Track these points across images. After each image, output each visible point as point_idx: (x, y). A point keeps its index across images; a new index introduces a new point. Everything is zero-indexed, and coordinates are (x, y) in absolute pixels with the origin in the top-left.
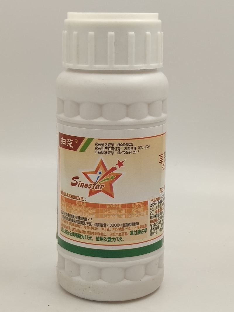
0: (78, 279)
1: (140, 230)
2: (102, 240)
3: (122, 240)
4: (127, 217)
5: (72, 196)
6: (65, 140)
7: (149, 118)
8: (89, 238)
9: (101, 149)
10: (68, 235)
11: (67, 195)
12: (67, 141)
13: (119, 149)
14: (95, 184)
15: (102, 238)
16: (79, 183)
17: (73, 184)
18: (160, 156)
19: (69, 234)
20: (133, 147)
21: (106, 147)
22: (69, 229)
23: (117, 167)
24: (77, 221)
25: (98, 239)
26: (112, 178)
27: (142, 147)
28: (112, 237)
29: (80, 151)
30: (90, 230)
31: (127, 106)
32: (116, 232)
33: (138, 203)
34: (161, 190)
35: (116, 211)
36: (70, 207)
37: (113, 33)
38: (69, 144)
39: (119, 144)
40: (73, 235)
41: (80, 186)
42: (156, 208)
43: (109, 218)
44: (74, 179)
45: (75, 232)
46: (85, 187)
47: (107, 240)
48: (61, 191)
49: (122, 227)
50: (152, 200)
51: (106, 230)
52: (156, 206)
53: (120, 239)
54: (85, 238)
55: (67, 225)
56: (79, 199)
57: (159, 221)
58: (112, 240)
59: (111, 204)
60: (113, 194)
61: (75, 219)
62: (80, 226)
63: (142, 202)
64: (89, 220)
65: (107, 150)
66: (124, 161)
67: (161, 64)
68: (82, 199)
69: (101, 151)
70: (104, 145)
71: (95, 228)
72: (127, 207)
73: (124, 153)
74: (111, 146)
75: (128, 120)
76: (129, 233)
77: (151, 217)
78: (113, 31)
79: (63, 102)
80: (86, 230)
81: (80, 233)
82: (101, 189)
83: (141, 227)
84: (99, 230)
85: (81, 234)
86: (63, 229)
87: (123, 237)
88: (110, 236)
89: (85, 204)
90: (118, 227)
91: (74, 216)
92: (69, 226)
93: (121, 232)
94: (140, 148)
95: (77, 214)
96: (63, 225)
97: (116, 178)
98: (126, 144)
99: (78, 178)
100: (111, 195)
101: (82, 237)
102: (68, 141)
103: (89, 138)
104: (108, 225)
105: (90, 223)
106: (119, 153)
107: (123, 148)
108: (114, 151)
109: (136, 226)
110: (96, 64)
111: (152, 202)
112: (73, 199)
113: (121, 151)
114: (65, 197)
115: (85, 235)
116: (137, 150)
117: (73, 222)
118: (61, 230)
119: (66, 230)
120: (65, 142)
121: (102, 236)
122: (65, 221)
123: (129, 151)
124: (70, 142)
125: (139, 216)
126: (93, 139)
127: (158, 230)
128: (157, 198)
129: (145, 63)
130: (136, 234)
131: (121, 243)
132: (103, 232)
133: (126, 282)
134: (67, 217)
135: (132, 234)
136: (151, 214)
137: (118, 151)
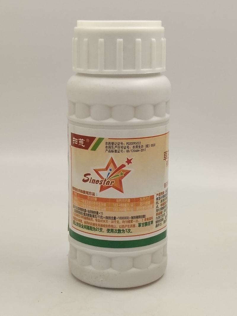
0: (90, 268)
1: (147, 223)
2: (112, 231)
3: (131, 231)
4: (135, 210)
5: (84, 192)
6: (77, 139)
7: (155, 119)
8: (100, 230)
9: (111, 148)
10: (80, 228)
11: (79, 191)
12: (78, 141)
13: (128, 147)
14: (105, 181)
15: (112, 230)
16: (91, 180)
17: (84, 181)
18: (165, 154)
19: (81, 226)
20: (140, 145)
21: (115, 146)
22: (81, 222)
23: (126, 164)
24: (88, 214)
25: (108, 231)
26: (122, 174)
27: (149, 146)
28: (121, 229)
29: (91, 150)
30: (101, 223)
31: (135, 108)
32: (126, 224)
33: (145, 197)
34: (165, 185)
35: (125, 205)
36: (82, 202)
37: (121, 40)
38: (80, 143)
39: (127, 143)
40: (85, 227)
41: (91, 182)
42: (161, 202)
43: (118, 211)
44: (85, 175)
45: (86, 225)
46: (96, 183)
47: (117, 232)
48: (73, 187)
49: (130, 219)
50: (157, 195)
51: (116, 223)
52: (161, 199)
53: (129, 231)
54: (96, 230)
55: (79, 218)
56: (90, 194)
57: (163, 213)
58: (122, 231)
59: (121, 199)
60: (123, 189)
61: (87, 213)
62: (92, 220)
63: (149, 196)
64: (100, 213)
65: (116, 149)
66: (132, 159)
67: (165, 68)
68: (94, 194)
69: (111, 150)
70: (114, 144)
71: (105, 221)
72: (136, 201)
73: (132, 151)
74: (121, 145)
75: (135, 121)
76: (137, 225)
77: (157, 210)
78: (121, 38)
79: (74, 104)
80: (98, 223)
81: (91, 226)
82: (111, 185)
83: (148, 220)
84: (110, 222)
85: (93, 226)
86: (75, 222)
87: (132, 229)
88: (120, 229)
89: (96, 199)
90: (127, 220)
91: (85, 210)
92: (81, 219)
93: (130, 224)
94: (147, 146)
95: (88, 208)
96: (75, 218)
97: (125, 175)
98: (134, 143)
99: (89, 174)
100: (121, 190)
101: (93, 229)
102: (80, 140)
103: (99, 138)
104: (118, 218)
105: (101, 216)
106: (128, 151)
107: (131, 147)
108: (123, 150)
109: (144, 219)
110: (105, 69)
111: (158, 196)
112: (84, 194)
113: (129, 149)
114: (77, 193)
115: (96, 228)
116: (144, 148)
117: (85, 215)
118: (73, 223)
119: (78, 223)
120: (77, 141)
121: (112, 228)
122: (77, 215)
123: (137, 149)
124: (81, 141)
125: (146, 209)
126: (103, 138)
127: (162, 222)
128: (162, 193)
129: (151, 68)
130: (144, 226)
131: (130, 234)
132: (113, 224)
133: (134, 270)
134: (79, 211)
135: (140, 226)
136: (157, 207)
137: (127, 149)
